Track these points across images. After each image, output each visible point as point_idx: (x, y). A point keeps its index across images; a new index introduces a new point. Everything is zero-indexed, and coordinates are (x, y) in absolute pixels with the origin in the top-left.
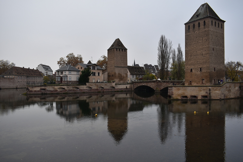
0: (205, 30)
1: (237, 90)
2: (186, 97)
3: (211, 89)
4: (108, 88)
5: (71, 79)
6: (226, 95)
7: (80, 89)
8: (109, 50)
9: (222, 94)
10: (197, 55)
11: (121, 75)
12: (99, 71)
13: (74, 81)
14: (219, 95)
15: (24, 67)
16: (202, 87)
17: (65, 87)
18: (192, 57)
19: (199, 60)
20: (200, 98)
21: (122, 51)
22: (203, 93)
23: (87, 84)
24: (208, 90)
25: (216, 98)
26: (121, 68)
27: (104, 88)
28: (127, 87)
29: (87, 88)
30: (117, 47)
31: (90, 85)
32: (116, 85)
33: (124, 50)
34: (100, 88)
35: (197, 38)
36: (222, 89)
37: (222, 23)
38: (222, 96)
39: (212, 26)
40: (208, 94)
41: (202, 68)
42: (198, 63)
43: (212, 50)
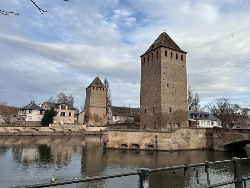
2: (125, 145)
3: (158, 136)
4: (76, 130)
5: (31, 119)
6: (181, 144)
7: (40, 130)
9: (174, 143)
10: (150, 92)
12: (70, 111)
13: (36, 122)
14: (169, 144)
15: (13, 106)
16: (146, 133)
17: (21, 129)
18: (146, 95)
19: (152, 98)
20: (143, 147)
21: (100, 90)
22: (148, 141)
23: (50, 125)
24: (154, 137)
25: (165, 149)
26: (98, 108)
27: (72, 131)
28: (101, 130)
29: (50, 130)
30: (94, 86)
31: (53, 126)
32: (87, 127)
33: (102, 89)
34: (66, 130)
35: (151, 72)
36: (174, 136)
37: (182, 54)
38: (175, 146)
39: (165, 57)
40: (154, 142)
41: (154, 108)
42: (151, 101)
43: (166, 85)
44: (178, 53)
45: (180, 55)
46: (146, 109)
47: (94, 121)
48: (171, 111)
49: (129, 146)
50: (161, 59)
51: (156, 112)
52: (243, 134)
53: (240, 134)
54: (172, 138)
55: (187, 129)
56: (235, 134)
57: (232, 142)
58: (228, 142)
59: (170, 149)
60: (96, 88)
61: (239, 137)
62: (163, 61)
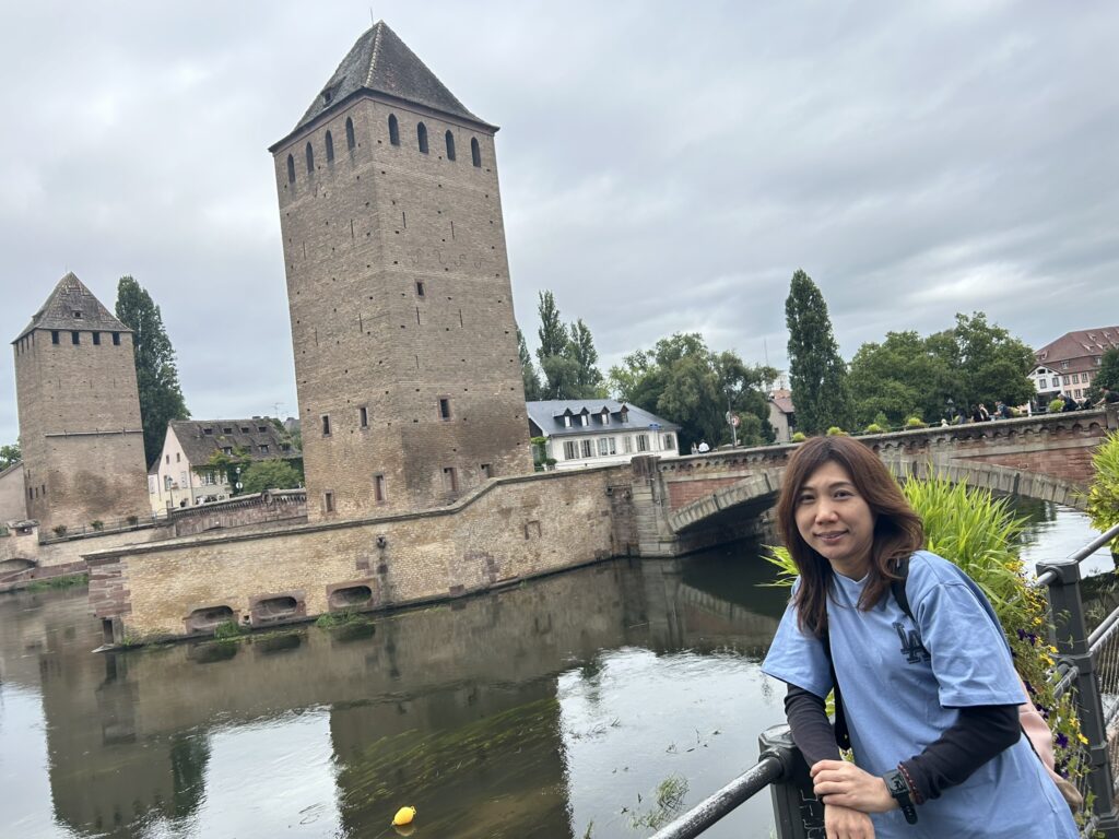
0: (357, 172)
1: (589, 516)
2: (225, 611)
6: (502, 558)
8: (20, 344)
9: (470, 557)
10: (339, 331)
14: (446, 565)
16: (329, 535)
18: (321, 345)
19: (349, 361)
20: (317, 605)
21: (96, 341)
22: (342, 571)
24: (372, 545)
25: (428, 593)
26: (97, 442)
30: (56, 325)
35: (331, 228)
36: (467, 525)
37: (476, 135)
38: (472, 569)
39: (391, 147)
40: (370, 573)
41: (367, 404)
42: (348, 376)
43: (413, 290)
44: (454, 130)
45: (463, 138)
46: (326, 419)
47: (83, 509)
48: (445, 413)
49: (245, 611)
50: (371, 159)
51: (377, 423)
52: (743, 473)
53: (735, 474)
54: (456, 535)
56: (715, 476)
57: (706, 513)
58: (693, 513)
59: (452, 589)
60: (69, 336)
61: (731, 488)
62: (383, 167)
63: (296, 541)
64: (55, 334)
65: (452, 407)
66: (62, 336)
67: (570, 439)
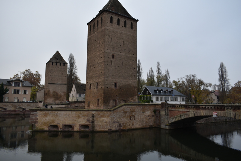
0: (102, 29)
1: (149, 116)
3: (95, 115)
6: (123, 124)
9: (114, 122)
10: (95, 65)
11: (57, 94)
12: (26, 89)
14: (108, 124)
16: (82, 112)
18: (91, 68)
19: (96, 72)
20: (77, 128)
21: (60, 65)
22: (83, 121)
24: (91, 116)
25: (103, 130)
26: (58, 85)
27: (26, 110)
34: (19, 109)
35: (96, 42)
36: (114, 114)
37: (132, 22)
38: (115, 125)
39: (110, 23)
40: (90, 123)
41: (98, 82)
42: (95, 75)
43: (111, 56)
44: (127, 21)
45: (129, 23)
46: (90, 85)
47: (53, 99)
48: (115, 86)
49: (61, 127)
50: (105, 26)
51: (100, 87)
52: (188, 110)
53: (186, 110)
54: (111, 116)
55: (131, 106)
56: (181, 110)
57: (178, 120)
58: (175, 119)
59: (108, 129)
60: (55, 63)
61: (185, 114)
62: (108, 28)
63: (74, 112)
64: (53, 63)
65: (117, 85)
66: (54, 63)
67: (157, 96)
